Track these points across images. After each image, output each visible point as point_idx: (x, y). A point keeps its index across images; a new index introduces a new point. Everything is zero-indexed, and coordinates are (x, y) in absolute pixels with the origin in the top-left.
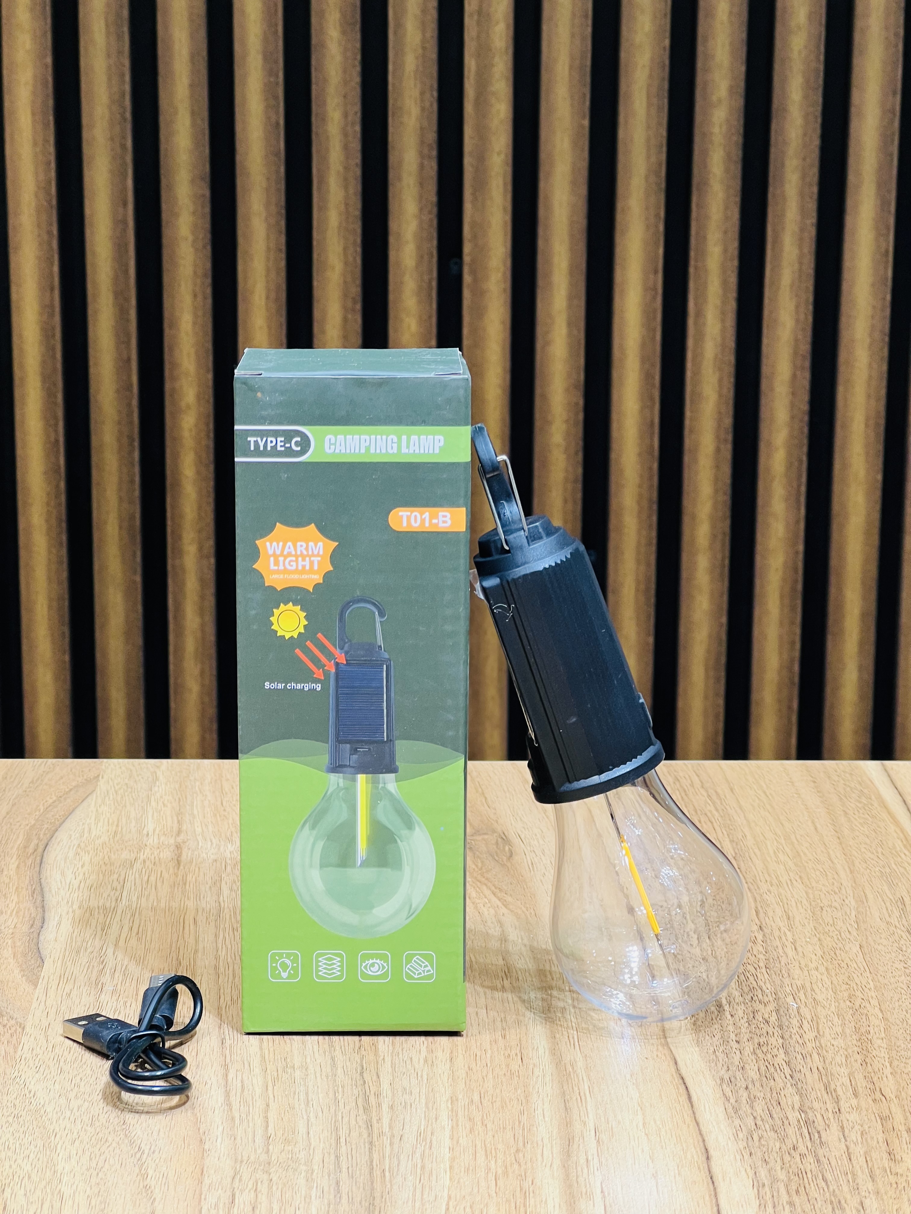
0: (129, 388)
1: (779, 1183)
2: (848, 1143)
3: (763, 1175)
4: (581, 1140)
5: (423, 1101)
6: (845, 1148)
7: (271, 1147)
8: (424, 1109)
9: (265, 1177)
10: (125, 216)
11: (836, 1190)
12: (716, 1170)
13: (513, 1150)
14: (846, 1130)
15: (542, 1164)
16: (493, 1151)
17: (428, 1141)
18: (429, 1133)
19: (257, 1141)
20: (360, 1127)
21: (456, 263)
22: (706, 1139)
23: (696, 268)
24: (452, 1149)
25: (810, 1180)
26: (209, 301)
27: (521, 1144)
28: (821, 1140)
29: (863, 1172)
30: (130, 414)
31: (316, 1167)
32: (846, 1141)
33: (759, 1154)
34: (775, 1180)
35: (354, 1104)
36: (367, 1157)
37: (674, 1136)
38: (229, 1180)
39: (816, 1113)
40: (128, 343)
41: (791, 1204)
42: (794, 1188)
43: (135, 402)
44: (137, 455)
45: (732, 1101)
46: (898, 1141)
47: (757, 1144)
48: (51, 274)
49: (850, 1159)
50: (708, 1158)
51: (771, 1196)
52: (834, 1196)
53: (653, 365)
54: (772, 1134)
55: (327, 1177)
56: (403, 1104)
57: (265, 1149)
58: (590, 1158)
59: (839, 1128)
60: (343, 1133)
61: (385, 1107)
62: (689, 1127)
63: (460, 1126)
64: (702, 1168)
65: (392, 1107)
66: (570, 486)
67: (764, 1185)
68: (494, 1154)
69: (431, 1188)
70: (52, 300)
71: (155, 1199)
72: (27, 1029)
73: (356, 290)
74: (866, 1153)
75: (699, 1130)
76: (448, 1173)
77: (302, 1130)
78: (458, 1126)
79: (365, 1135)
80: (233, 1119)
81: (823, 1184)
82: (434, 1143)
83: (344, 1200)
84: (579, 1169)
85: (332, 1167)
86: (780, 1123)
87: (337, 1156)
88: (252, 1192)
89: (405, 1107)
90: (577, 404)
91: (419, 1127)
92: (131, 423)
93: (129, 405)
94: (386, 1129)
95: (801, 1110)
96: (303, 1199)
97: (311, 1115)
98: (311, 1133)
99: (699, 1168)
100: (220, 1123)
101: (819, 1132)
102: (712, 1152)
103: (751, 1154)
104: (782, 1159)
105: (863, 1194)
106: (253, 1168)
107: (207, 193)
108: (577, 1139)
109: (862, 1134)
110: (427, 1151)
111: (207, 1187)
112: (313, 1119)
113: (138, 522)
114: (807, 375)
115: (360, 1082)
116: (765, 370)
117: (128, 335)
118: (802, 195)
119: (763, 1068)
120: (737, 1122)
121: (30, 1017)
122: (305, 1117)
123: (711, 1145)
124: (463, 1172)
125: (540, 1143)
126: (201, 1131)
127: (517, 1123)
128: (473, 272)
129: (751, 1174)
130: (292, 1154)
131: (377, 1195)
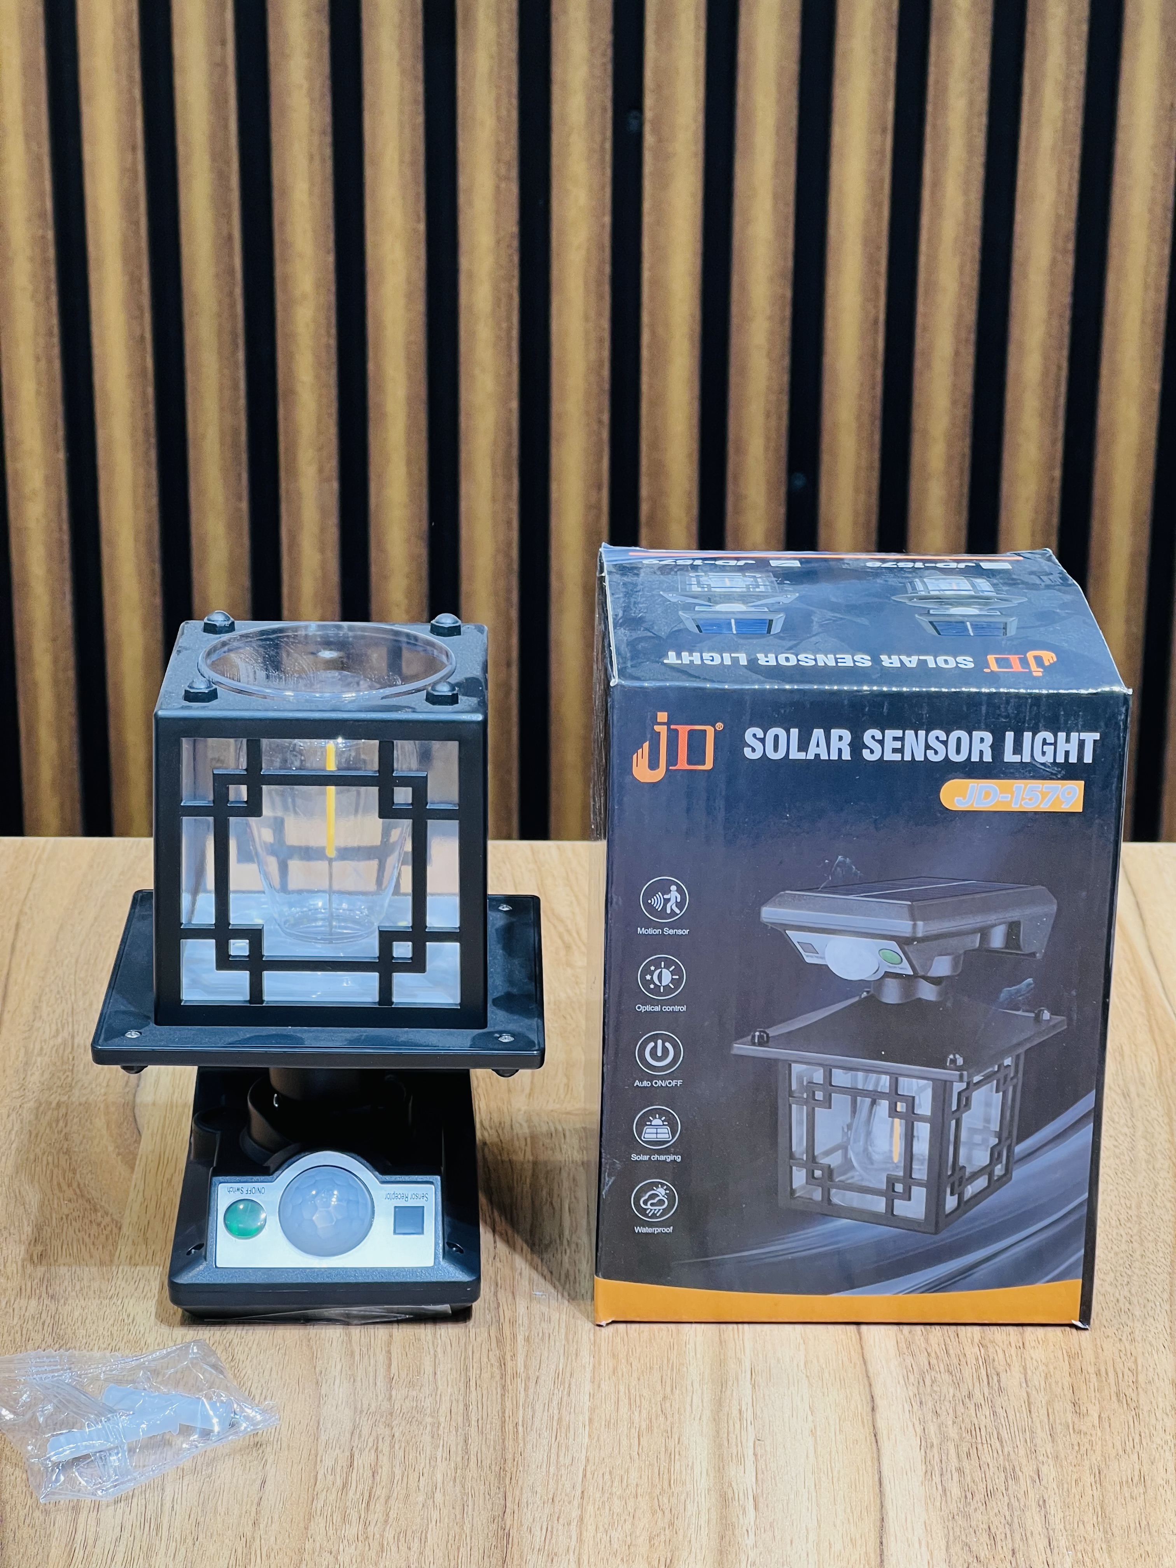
0: (231, 272)
1: (949, 1442)
2: (1029, 1390)
3: (932, 1432)
4: (735, 1384)
5: (563, 1331)
6: (1025, 1395)
7: (394, 1393)
8: (563, 1342)
9: (387, 1431)
10: (223, 58)
11: (1012, 1453)
12: (881, 1424)
13: (659, 1397)
14: (1029, 1372)
15: (690, 1416)
16: (638, 1399)
17: (567, 1385)
18: (568, 1375)
19: (378, 1383)
20: (492, 1365)
21: (636, 118)
22: (873, 1383)
23: (934, 126)
24: (592, 1396)
25: (984, 1438)
26: (329, 164)
27: (668, 1389)
28: (999, 1385)
29: (1042, 1428)
30: (232, 306)
31: (442, 1419)
32: (1027, 1386)
33: (930, 1404)
34: (944, 1438)
35: (486, 1334)
36: (499, 1407)
37: (838, 1380)
38: (348, 1436)
39: (997, 1348)
40: (229, 217)
41: (960, 1470)
42: (965, 1449)
43: (238, 291)
44: (241, 356)
46: (1085, 1388)
47: (929, 1390)
48: (133, 129)
49: (1030, 1412)
50: (873, 1409)
51: (938, 1461)
52: (1008, 1461)
53: (879, 248)
55: (454, 1432)
56: (541, 1334)
57: (387, 1396)
58: (744, 1409)
59: (1021, 1369)
60: (473, 1373)
61: (520, 1338)
62: (855, 1367)
63: (602, 1366)
64: (865, 1421)
65: (527, 1339)
66: (773, 397)
67: (932, 1446)
68: (638, 1404)
69: (567, 1448)
70: (134, 163)
71: (266, 1461)
72: (125, 1229)
73: (511, 152)
74: (1048, 1403)
76: (587, 1427)
77: (428, 1368)
78: (600, 1364)
79: (498, 1378)
80: (352, 1354)
81: (998, 1444)
82: (573, 1387)
83: (473, 1464)
84: (731, 1423)
85: (460, 1419)
86: (956, 1361)
87: (465, 1405)
88: (373, 1451)
89: (543, 1340)
90: (783, 296)
91: (557, 1366)
92: (233, 316)
93: (231, 294)
94: (521, 1369)
96: (428, 1461)
97: (439, 1350)
98: (438, 1373)
99: (863, 1422)
100: (338, 1359)
101: (998, 1374)
102: (879, 1401)
103: (921, 1403)
105: (1041, 1458)
106: (374, 1420)
107: (326, 30)
108: (730, 1383)
109: (1046, 1377)
110: (565, 1399)
111: (323, 1444)
112: (440, 1355)
113: (243, 438)
114: (1071, 260)
115: (493, 1306)
116: (1018, 254)
117: (228, 205)
118: (1067, 34)
120: (909, 1360)
121: (127, 1212)
122: (432, 1352)
123: (878, 1391)
124: (603, 1426)
125: (689, 1388)
126: (317, 1369)
127: (665, 1361)
128: (656, 131)
129: (919, 1429)
130: (417, 1401)
131: (509, 1456)
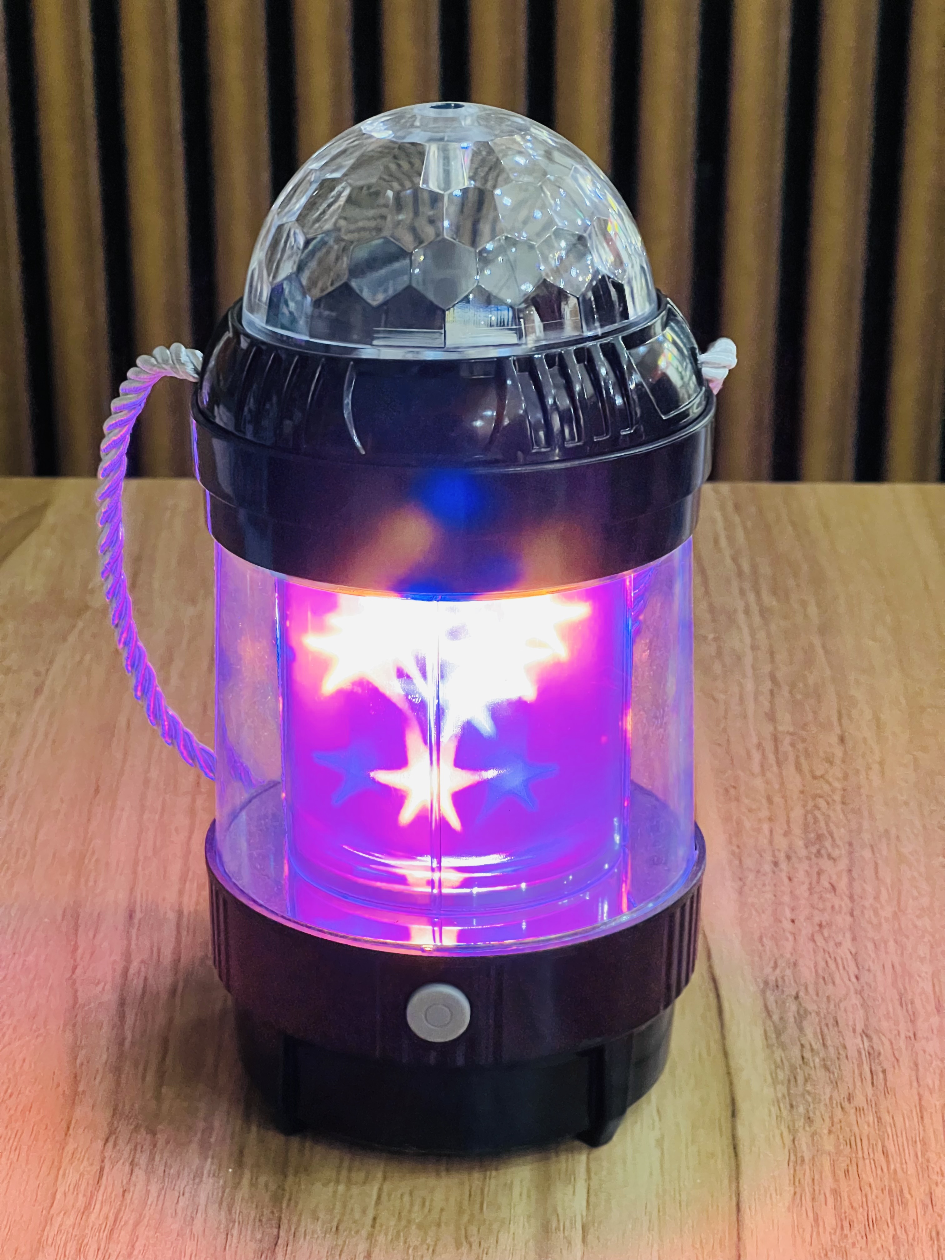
45: (776, 1017)
54: (821, 1073)
75: (728, 1066)
95: (865, 1034)
104: (831, 1118)
119: (822, 964)
